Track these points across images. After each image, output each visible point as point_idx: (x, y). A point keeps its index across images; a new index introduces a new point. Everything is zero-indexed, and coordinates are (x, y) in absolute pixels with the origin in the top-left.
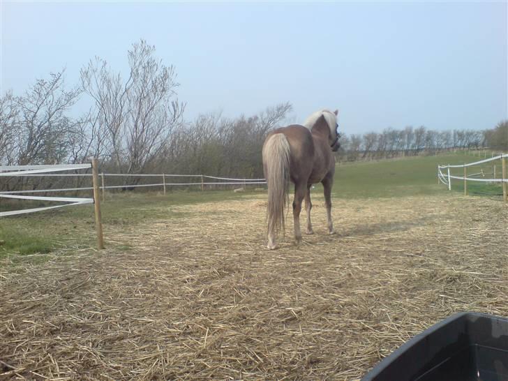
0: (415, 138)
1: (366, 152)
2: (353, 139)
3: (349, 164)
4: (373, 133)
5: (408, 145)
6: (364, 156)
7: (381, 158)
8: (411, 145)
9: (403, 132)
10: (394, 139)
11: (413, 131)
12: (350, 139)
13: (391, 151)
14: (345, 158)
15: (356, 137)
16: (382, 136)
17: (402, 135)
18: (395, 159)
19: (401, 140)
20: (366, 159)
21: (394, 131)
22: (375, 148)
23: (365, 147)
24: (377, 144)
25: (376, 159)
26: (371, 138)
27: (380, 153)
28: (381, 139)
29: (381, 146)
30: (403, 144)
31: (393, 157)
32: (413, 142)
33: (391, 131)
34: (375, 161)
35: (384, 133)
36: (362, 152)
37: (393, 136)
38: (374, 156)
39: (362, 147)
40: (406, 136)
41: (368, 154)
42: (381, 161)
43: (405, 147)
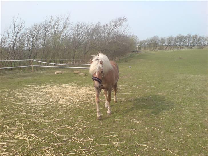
0: (192, 40)
1: (168, 46)
2: (162, 39)
3: (159, 52)
4: (171, 37)
5: (188, 43)
6: (167, 48)
7: (175, 49)
8: (190, 43)
9: (186, 36)
10: (182, 40)
11: (192, 37)
12: (160, 39)
13: (180, 46)
14: (158, 48)
15: (163, 39)
16: (176, 38)
17: (186, 38)
18: (181, 50)
19: (185, 41)
20: (167, 49)
21: (182, 36)
22: (172, 44)
23: (167, 43)
24: (173, 42)
25: (173, 49)
26: (170, 39)
27: (175, 47)
28: (175, 40)
29: (175, 43)
30: (186, 43)
31: (180, 49)
32: (191, 42)
33: (180, 36)
34: (172, 51)
35: (177, 37)
36: (166, 46)
37: (181, 38)
38: (171, 48)
39: (166, 43)
40: (188, 38)
41: (168, 47)
42: (175, 50)
43: (187, 44)
